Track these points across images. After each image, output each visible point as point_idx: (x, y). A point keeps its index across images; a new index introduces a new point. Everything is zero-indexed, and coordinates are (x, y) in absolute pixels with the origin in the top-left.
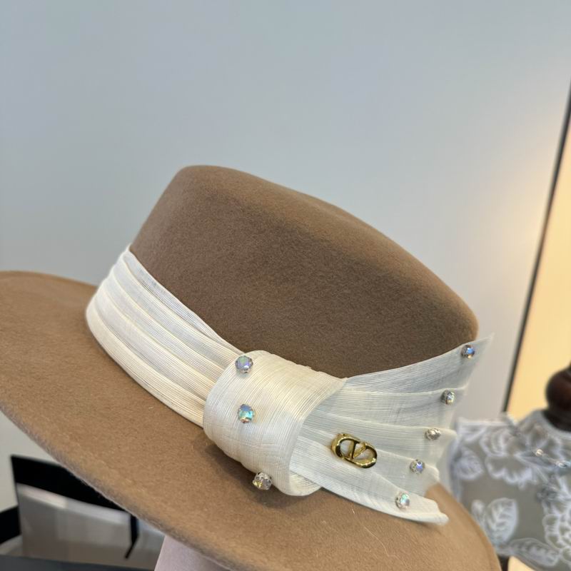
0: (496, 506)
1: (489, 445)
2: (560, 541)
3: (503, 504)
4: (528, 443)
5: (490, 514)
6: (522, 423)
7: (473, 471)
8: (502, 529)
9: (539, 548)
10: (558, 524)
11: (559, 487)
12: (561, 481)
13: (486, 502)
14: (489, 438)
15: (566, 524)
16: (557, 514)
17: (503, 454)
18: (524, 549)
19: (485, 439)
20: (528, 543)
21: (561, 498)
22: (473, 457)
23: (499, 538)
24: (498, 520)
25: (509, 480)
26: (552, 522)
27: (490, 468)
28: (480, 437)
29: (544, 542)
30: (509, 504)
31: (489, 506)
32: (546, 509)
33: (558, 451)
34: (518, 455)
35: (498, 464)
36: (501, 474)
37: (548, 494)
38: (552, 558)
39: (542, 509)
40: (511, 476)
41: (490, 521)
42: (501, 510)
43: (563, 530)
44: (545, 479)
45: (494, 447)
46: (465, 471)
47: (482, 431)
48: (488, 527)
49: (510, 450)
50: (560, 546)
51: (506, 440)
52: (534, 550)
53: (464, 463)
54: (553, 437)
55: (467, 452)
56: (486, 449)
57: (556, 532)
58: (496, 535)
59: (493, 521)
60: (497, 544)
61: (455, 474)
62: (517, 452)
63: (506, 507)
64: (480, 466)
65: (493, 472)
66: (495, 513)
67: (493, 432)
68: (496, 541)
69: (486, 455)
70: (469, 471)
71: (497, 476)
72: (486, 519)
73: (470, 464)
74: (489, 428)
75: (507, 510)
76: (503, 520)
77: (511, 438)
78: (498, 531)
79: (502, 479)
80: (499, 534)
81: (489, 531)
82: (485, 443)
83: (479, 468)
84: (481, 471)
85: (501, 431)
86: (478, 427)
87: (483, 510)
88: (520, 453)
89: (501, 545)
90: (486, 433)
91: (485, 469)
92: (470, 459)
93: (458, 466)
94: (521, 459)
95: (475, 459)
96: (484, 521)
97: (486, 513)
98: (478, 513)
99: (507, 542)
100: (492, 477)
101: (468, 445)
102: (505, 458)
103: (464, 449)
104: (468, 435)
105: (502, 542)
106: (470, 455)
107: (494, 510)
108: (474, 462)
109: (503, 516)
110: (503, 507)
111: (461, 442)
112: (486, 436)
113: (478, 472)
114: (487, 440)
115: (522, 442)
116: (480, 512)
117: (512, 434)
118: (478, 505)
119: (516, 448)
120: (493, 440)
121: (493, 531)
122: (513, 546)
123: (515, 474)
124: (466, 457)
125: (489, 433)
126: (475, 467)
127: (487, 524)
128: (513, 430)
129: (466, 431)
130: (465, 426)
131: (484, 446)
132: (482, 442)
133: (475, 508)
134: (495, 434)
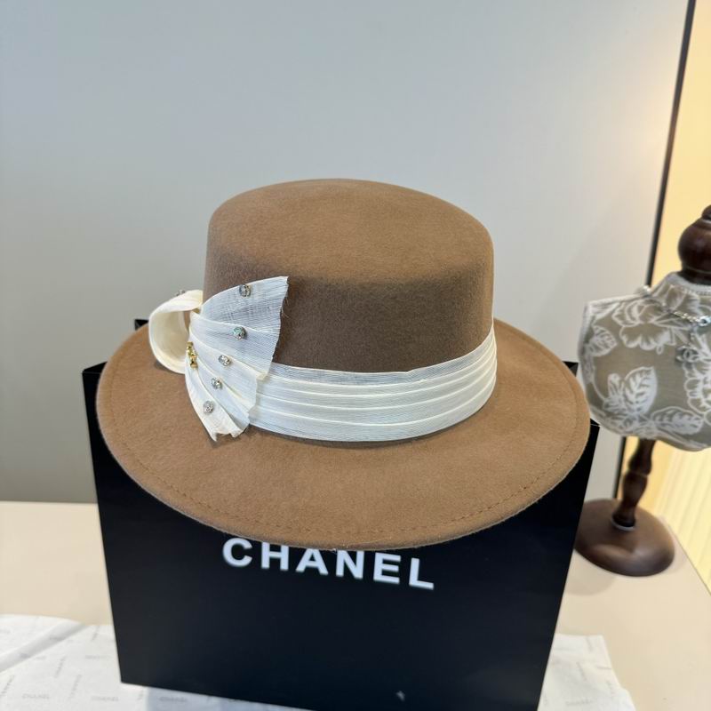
0: (633, 376)
1: (621, 317)
2: (704, 404)
4: (664, 304)
5: (628, 385)
7: (607, 346)
8: (641, 399)
9: (682, 415)
10: (700, 386)
11: (700, 347)
12: (701, 339)
13: (623, 374)
14: (622, 311)
15: (709, 386)
16: (699, 376)
17: (638, 322)
18: (666, 420)
19: (616, 313)
20: (670, 412)
21: (701, 358)
22: (608, 332)
23: (639, 409)
24: (636, 390)
25: (646, 347)
26: (693, 385)
27: (624, 339)
28: (613, 312)
29: (687, 408)
30: (648, 372)
31: (627, 377)
32: (687, 372)
33: (695, 307)
35: (632, 333)
36: (638, 341)
37: (688, 355)
38: (696, 423)
39: (683, 372)
40: (648, 342)
41: (628, 392)
42: (639, 379)
43: (706, 393)
44: (684, 338)
45: (628, 318)
46: (598, 349)
47: (614, 306)
48: (626, 399)
49: (644, 318)
50: (704, 409)
51: (640, 308)
52: (676, 418)
53: (596, 340)
54: (690, 292)
55: (598, 329)
56: (619, 322)
57: (699, 395)
58: (635, 407)
59: (632, 392)
60: (637, 418)
61: (586, 357)
62: (651, 317)
63: (644, 376)
64: (614, 339)
65: (628, 342)
66: (633, 383)
67: (626, 305)
68: (635, 414)
69: (620, 327)
70: (602, 347)
71: (632, 345)
72: (624, 390)
73: (603, 341)
74: (622, 302)
75: (646, 378)
76: (641, 390)
77: (646, 306)
78: (637, 402)
79: (638, 348)
80: (638, 406)
81: (628, 404)
82: (618, 316)
83: (613, 342)
84: (615, 344)
85: (634, 302)
86: (610, 304)
87: (620, 382)
88: (656, 318)
89: (642, 420)
90: (619, 306)
91: (620, 341)
92: (602, 336)
93: (590, 345)
94: (657, 323)
95: (608, 335)
96: (621, 393)
97: (623, 385)
98: (615, 386)
99: (648, 415)
100: (627, 348)
101: (600, 323)
102: (640, 325)
103: (595, 327)
104: (598, 313)
105: (641, 415)
106: (602, 331)
107: (631, 380)
108: (607, 337)
109: (641, 385)
110: (641, 376)
111: (592, 321)
112: (618, 309)
113: (612, 347)
114: (619, 313)
115: (658, 305)
116: (617, 384)
117: (647, 302)
118: (614, 378)
119: (651, 315)
120: (626, 313)
121: (631, 403)
122: (654, 419)
123: (652, 341)
124: (597, 335)
125: (622, 306)
126: (609, 342)
127: (625, 396)
128: (647, 299)
129: (596, 309)
130: (595, 306)
131: (616, 319)
132: (614, 316)
133: (611, 381)
134: (627, 307)
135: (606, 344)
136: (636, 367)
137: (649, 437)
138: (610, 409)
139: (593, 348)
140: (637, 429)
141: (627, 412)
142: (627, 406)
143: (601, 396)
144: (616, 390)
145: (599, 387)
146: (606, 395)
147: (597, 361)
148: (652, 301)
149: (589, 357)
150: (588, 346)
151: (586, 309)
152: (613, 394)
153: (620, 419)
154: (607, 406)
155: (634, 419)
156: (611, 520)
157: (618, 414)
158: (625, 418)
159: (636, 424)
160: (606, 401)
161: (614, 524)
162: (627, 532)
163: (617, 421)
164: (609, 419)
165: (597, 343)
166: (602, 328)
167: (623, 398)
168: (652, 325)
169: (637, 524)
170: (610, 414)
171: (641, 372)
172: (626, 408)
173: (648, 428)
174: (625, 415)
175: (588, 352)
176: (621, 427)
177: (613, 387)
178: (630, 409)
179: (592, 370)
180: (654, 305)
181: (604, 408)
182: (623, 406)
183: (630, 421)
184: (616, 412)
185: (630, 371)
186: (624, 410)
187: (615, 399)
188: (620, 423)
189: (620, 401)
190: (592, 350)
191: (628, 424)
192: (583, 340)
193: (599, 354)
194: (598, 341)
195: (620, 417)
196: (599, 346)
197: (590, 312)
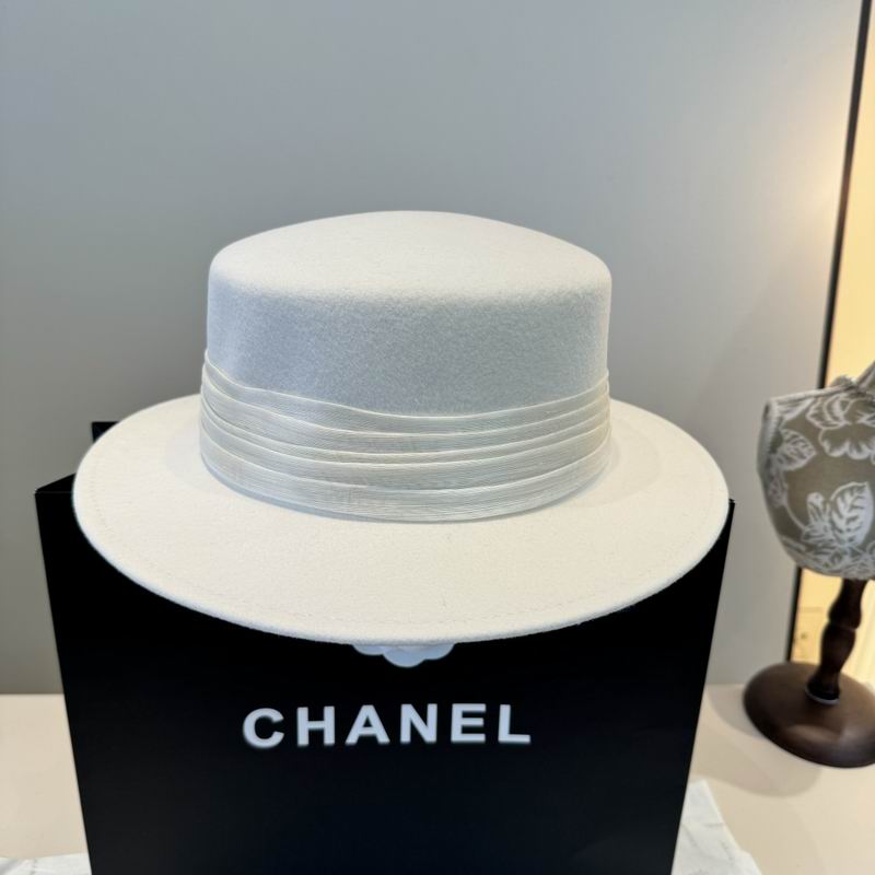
0: (842, 494)
1: (819, 416)
3: (851, 490)
5: (835, 507)
6: (863, 379)
7: (802, 457)
8: (853, 525)
13: (827, 493)
14: (819, 408)
17: (843, 423)
19: (812, 412)
22: (802, 437)
23: (851, 540)
24: (846, 514)
25: (855, 456)
27: (826, 445)
28: (807, 410)
30: (861, 489)
31: (832, 498)
34: (864, 419)
35: (836, 438)
36: (846, 448)
40: (859, 450)
41: (835, 517)
42: (849, 498)
45: (828, 418)
46: (789, 460)
47: (808, 402)
48: (834, 526)
49: (851, 416)
51: (844, 405)
53: (786, 448)
55: (788, 434)
56: (817, 423)
58: (846, 536)
59: (841, 516)
60: (849, 551)
61: (773, 471)
62: (861, 416)
63: (856, 494)
64: (811, 447)
65: (831, 451)
66: (841, 505)
67: (823, 401)
68: (846, 546)
69: (819, 430)
70: (795, 458)
71: (837, 453)
72: (830, 514)
73: (797, 449)
74: (817, 397)
75: (859, 497)
76: (854, 513)
77: (852, 401)
78: (849, 530)
79: (845, 456)
80: (849, 535)
81: (837, 532)
82: (814, 416)
83: (810, 450)
84: (814, 453)
85: (834, 397)
86: (801, 400)
87: (824, 503)
88: (868, 416)
89: (854, 554)
90: (814, 403)
91: (820, 449)
92: (795, 443)
93: (778, 455)
94: (869, 423)
95: (802, 441)
96: (826, 518)
97: (828, 507)
98: (817, 508)
99: (863, 547)
100: (831, 458)
101: (791, 425)
102: (847, 426)
103: (783, 431)
104: (787, 412)
105: (854, 548)
106: (794, 437)
107: (839, 500)
108: (802, 444)
109: (853, 507)
110: (852, 494)
111: (779, 424)
112: (813, 407)
113: (809, 458)
114: (816, 412)
115: (870, 399)
116: (820, 506)
117: (852, 396)
118: (815, 499)
119: (859, 412)
120: (825, 411)
121: (841, 531)
122: (871, 553)
123: (864, 447)
124: (788, 441)
125: (818, 403)
126: (805, 451)
127: (832, 522)
128: (853, 391)
129: (783, 408)
130: (781, 403)
131: (812, 420)
132: (808, 416)
133: (812, 504)
134: (826, 403)
135: (800, 454)
136: (844, 484)
137: (861, 578)
138: (811, 541)
139: (783, 458)
140: (848, 567)
141: (835, 544)
142: (835, 535)
143: (800, 525)
144: (820, 514)
145: (795, 510)
146: (806, 522)
147: (790, 476)
148: (859, 394)
149: (778, 471)
150: (774, 457)
151: (767, 409)
152: (816, 520)
153: (826, 554)
154: (808, 536)
155: (845, 553)
156: (807, 690)
157: (824, 547)
158: (832, 552)
159: (847, 560)
160: (806, 529)
161: (811, 695)
162: (830, 706)
163: (819, 557)
164: (811, 554)
165: (788, 453)
166: (792, 433)
167: (828, 525)
168: (863, 425)
169: (842, 695)
170: (811, 548)
171: (851, 489)
172: (833, 538)
173: (863, 565)
174: (833, 548)
175: (776, 464)
176: (827, 565)
177: (815, 511)
178: (840, 541)
179: (783, 489)
180: (863, 399)
181: (803, 540)
182: (830, 535)
183: (839, 556)
184: (820, 545)
185: (837, 487)
186: (831, 540)
187: (819, 527)
188: (825, 559)
189: (825, 529)
190: (780, 461)
191: (836, 560)
192: (768, 450)
193: (792, 467)
194: (789, 449)
195: (825, 550)
196: (791, 456)
197: (776, 411)
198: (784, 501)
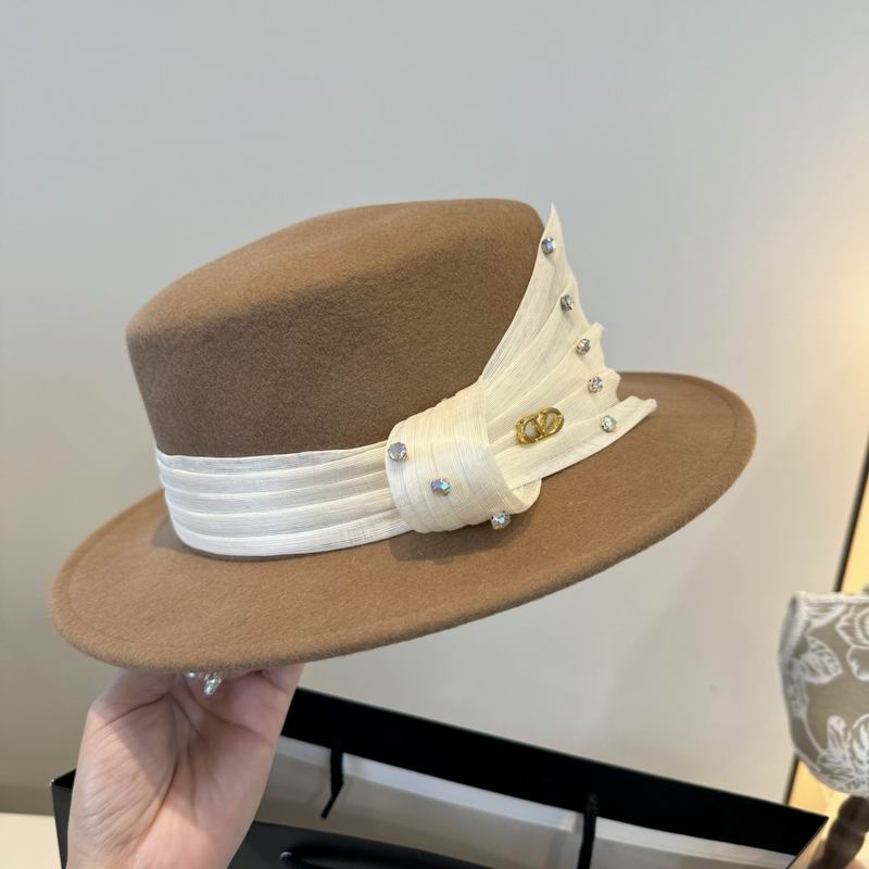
0: (865, 723)
1: (850, 630)
5: (857, 735)
7: (827, 672)
13: (850, 719)
14: (851, 621)
19: (842, 623)
22: (829, 650)
27: (854, 666)
28: (837, 620)
31: (855, 726)
41: (856, 747)
45: (860, 635)
46: (813, 672)
47: (839, 610)
48: (854, 756)
53: (810, 658)
55: (815, 643)
56: (847, 639)
59: (862, 747)
61: (794, 676)
64: (837, 663)
65: (859, 672)
66: (863, 734)
67: (857, 611)
68: (865, 776)
69: (848, 647)
70: (820, 671)
71: (866, 677)
72: (851, 743)
73: (822, 662)
74: (849, 605)
81: (857, 764)
82: (844, 628)
83: (836, 667)
84: (840, 671)
86: (831, 604)
87: (846, 730)
90: (846, 612)
91: (847, 667)
92: (821, 655)
93: (801, 662)
96: (847, 747)
97: (850, 734)
98: (837, 734)
100: (857, 681)
101: (818, 633)
103: (810, 638)
104: (816, 617)
106: (822, 648)
107: (862, 728)
108: (828, 658)
111: (806, 629)
112: (845, 618)
113: (834, 675)
114: (847, 624)
116: (842, 733)
118: (836, 723)
120: (857, 626)
121: (861, 762)
124: (813, 651)
125: (850, 614)
126: (830, 666)
127: (852, 751)
129: (811, 611)
130: (809, 603)
131: (842, 634)
132: (838, 627)
133: (832, 728)
134: (859, 615)
135: (825, 669)
138: (827, 765)
139: (806, 667)
141: (853, 773)
142: (854, 765)
143: (817, 746)
144: (840, 741)
146: (825, 746)
147: (810, 687)
149: (799, 678)
150: (798, 663)
151: (794, 604)
152: (835, 746)
153: (842, 780)
154: (824, 760)
155: (863, 783)
157: (841, 774)
158: (849, 780)
159: (864, 788)
160: (823, 753)
163: (834, 781)
164: (826, 777)
165: (812, 664)
166: (819, 643)
167: (848, 755)
170: (826, 771)
172: (852, 768)
174: (851, 777)
175: (796, 674)
177: (834, 736)
178: (857, 770)
179: (803, 701)
181: (818, 761)
182: (848, 764)
184: (837, 771)
185: (857, 717)
186: (849, 770)
187: (837, 754)
189: (844, 757)
190: (803, 669)
191: (853, 787)
192: (791, 653)
193: (815, 681)
194: (813, 659)
195: (842, 777)
196: (815, 668)
197: (804, 612)
198: (803, 714)
